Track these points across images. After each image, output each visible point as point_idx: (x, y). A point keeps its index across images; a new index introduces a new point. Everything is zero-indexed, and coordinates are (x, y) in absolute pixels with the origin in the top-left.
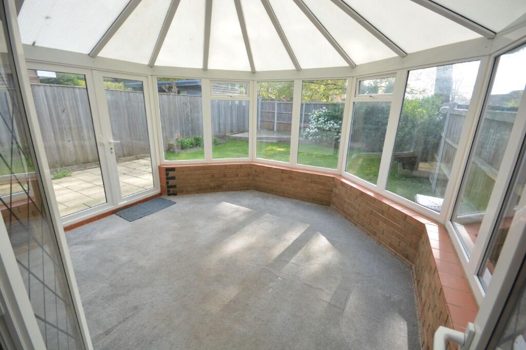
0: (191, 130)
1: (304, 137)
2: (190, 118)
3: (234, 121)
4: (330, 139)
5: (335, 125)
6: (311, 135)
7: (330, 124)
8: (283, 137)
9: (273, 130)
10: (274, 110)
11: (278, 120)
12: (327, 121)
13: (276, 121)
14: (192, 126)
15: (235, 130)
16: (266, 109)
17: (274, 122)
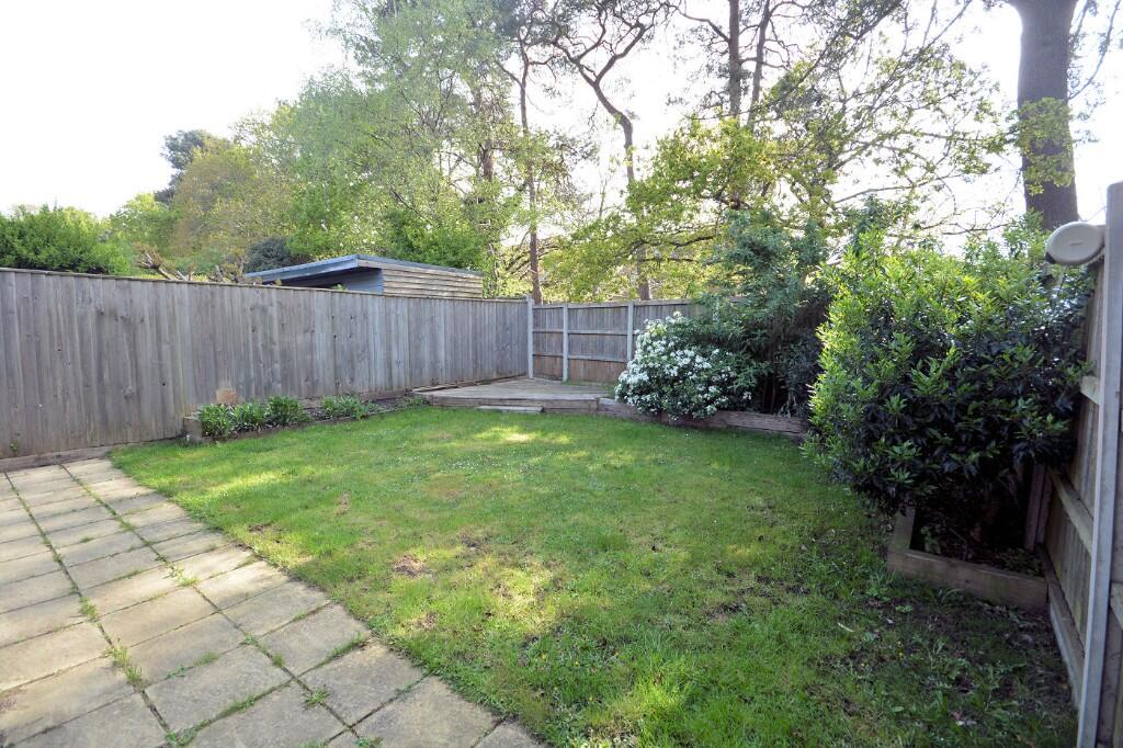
0: (279, 377)
1: (617, 397)
2: (277, 348)
3: (442, 354)
4: (684, 405)
5: (698, 359)
6: (634, 393)
7: (685, 356)
8: (561, 397)
9: (558, 378)
10: (562, 327)
11: (570, 352)
12: (675, 348)
13: (565, 354)
14: (284, 369)
15: (444, 377)
16: (544, 327)
17: (562, 357)
